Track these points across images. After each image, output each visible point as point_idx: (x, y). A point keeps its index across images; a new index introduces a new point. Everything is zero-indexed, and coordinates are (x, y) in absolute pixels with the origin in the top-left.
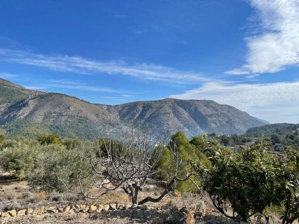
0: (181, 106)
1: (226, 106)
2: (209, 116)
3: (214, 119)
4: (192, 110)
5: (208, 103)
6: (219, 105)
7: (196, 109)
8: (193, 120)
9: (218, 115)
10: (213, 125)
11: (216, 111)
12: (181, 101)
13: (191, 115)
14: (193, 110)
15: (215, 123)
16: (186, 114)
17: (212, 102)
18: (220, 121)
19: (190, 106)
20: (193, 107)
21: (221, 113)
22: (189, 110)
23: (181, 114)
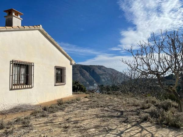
0: (84, 69)
1: (111, 69)
2: (101, 75)
3: (104, 76)
4: (91, 71)
5: (100, 67)
6: (106, 68)
7: (93, 71)
8: (92, 77)
9: (106, 74)
10: (103, 80)
11: (105, 72)
12: (85, 66)
13: (90, 74)
14: (92, 71)
15: (104, 79)
16: (87, 74)
17: (102, 66)
18: (107, 78)
19: (90, 69)
20: (92, 70)
21: (108, 73)
22: (89, 71)
23: (85, 74)
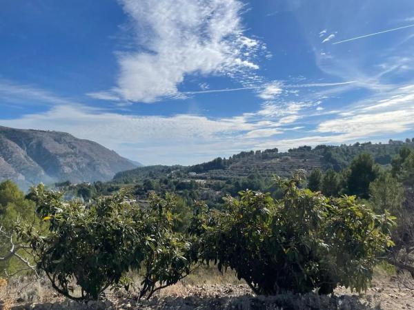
0: (12, 139)
1: (88, 141)
2: (61, 156)
3: (68, 160)
4: (32, 146)
5: (59, 137)
6: (76, 140)
7: (39, 144)
8: (34, 162)
9: (75, 154)
10: (67, 169)
11: (72, 148)
12: (14, 131)
13: (30, 153)
14: (35, 147)
15: (71, 166)
16: (21, 153)
17: (66, 135)
18: (78, 164)
19: (30, 140)
20: (34, 142)
21: (80, 152)
22: (27, 145)
23: (12, 152)
